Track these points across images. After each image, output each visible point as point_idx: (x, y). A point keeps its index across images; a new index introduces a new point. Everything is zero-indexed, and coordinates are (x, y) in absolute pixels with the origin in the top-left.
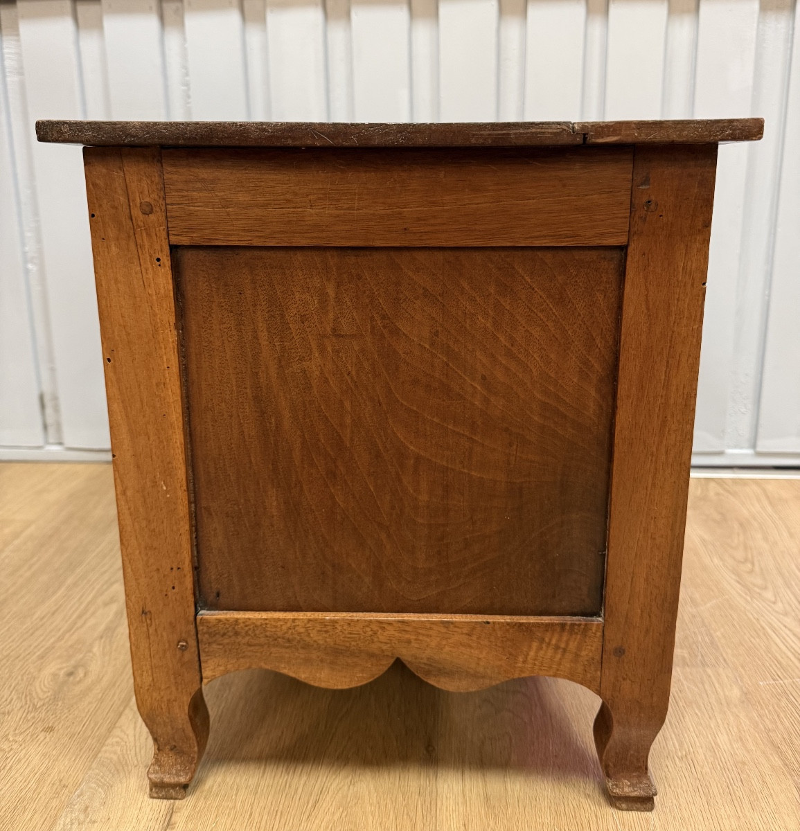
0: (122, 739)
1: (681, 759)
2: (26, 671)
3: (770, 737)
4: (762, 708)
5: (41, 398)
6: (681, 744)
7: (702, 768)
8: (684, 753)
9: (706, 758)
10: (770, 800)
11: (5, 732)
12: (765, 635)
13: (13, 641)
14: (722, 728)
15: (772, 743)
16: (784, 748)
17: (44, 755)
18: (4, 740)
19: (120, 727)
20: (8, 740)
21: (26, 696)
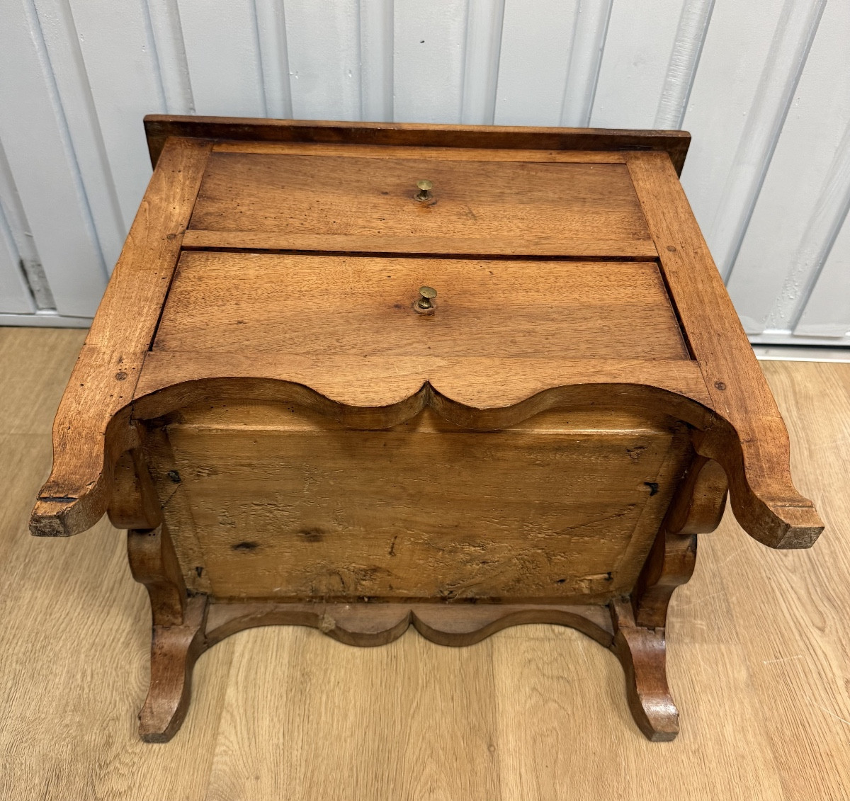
0: (228, 747)
1: (694, 753)
2: (118, 663)
3: (766, 726)
4: (763, 694)
5: (22, 265)
6: (695, 737)
7: (710, 762)
8: (697, 747)
9: (714, 752)
10: (760, 796)
11: (122, 742)
12: (773, 598)
13: (93, 623)
14: (729, 718)
15: (767, 733)
16: (776, 739)
17: (165, 768)
18: (124, 752)
19: (223, 733)
20: (127, 752)
21: (127, 696)
